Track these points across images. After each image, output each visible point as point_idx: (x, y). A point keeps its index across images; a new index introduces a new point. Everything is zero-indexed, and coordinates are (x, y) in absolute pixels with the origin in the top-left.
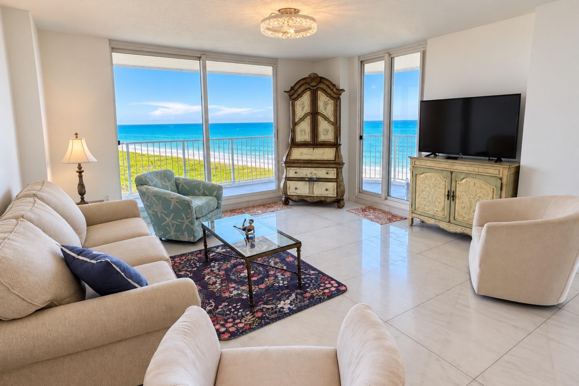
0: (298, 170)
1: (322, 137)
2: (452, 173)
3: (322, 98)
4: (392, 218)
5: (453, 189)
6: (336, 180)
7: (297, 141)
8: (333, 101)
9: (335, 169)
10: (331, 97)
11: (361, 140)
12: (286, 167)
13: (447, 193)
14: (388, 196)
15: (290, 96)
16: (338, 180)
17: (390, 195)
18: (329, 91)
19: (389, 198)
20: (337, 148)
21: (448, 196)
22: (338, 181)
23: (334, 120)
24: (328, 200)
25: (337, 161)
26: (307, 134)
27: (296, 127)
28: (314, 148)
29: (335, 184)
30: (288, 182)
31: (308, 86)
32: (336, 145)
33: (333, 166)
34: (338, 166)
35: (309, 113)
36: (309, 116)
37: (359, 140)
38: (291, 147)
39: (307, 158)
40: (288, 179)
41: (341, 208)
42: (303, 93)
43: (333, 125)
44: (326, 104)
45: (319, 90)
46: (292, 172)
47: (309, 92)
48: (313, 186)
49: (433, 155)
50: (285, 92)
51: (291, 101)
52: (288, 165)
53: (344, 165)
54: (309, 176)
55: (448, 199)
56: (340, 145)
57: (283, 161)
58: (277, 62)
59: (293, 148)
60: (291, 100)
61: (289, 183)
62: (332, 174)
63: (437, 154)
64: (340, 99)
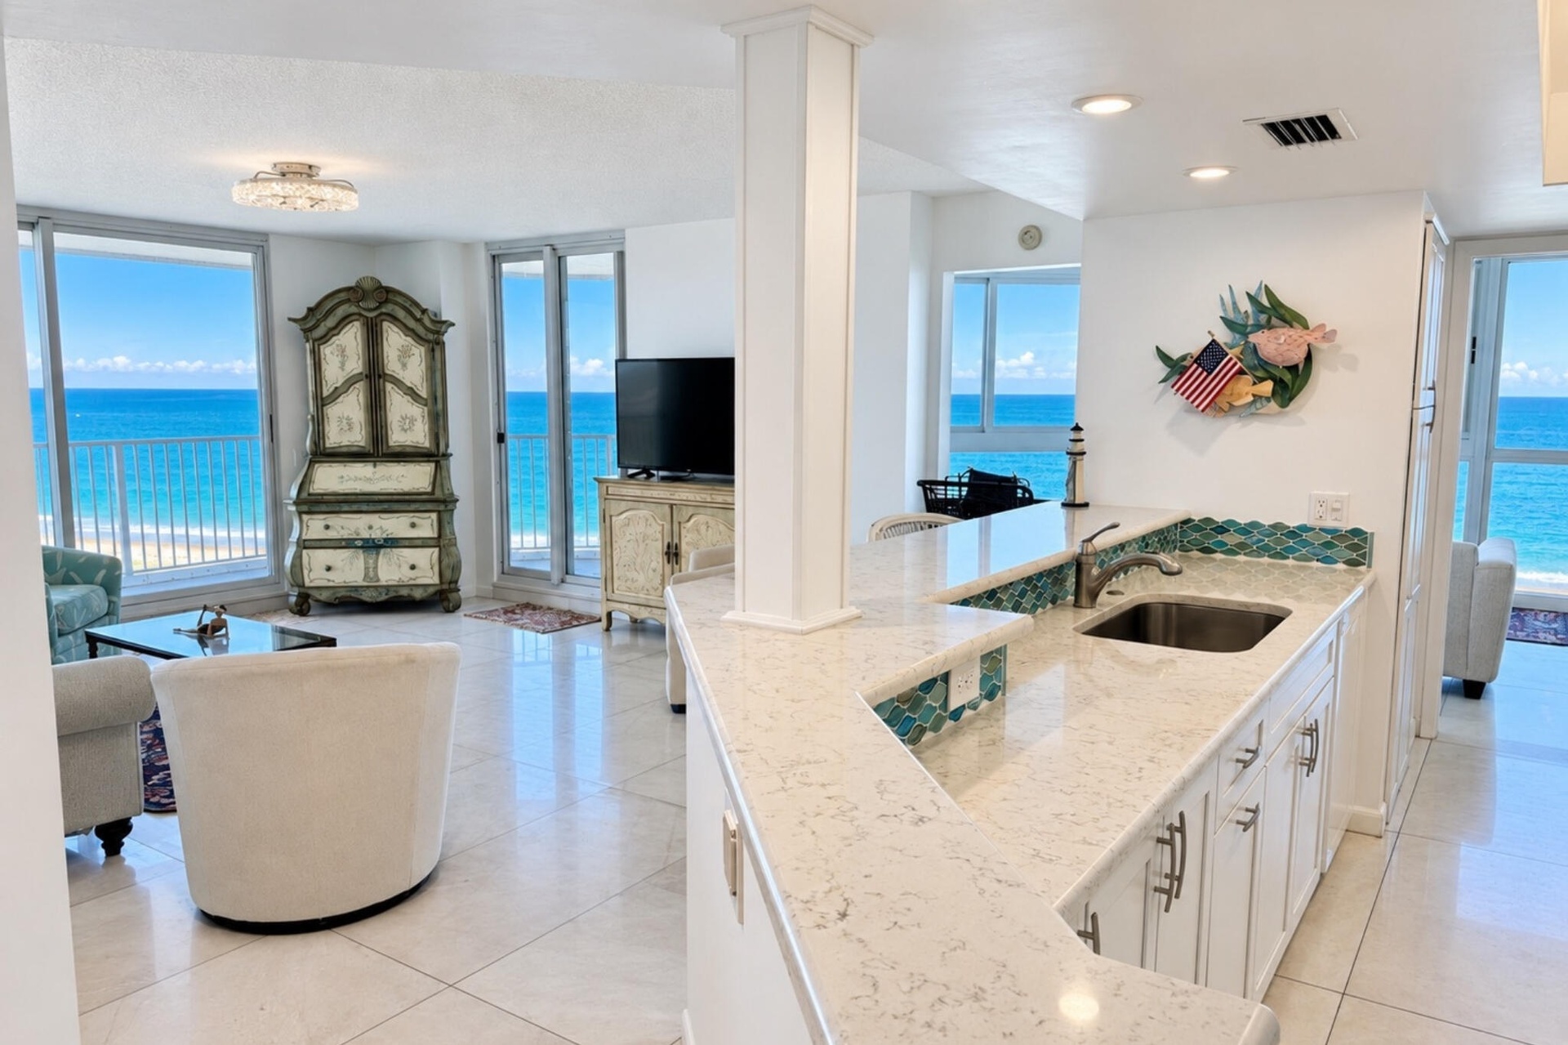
0: (333, 520)
1: (397, 437)
2: (671, 506)
3: (394, 340)
4: (573, 619)
5: (676, 540)
6: (436, 541)
7: (328, 445)
8: (423, 349)
9: (434, 516)
10: (419, 338)
11: (503, 445)
12: (300, 513)
13: (665, 549)
14: (567, 573)
15: (306, 331)
16: (442, 542)
17: (573, 572)
18: (411, 323)
19: (569, 578)
20: (437, 463)
21: (668, 554)
22: (442, 544)
23: (427, 392)
24: (418, 594)
25: (438, 494)
26: (357, 428)
27: (325, 408)
28: (378, 463)
29: (433, 553)
30: (305, 552)
31: (354, 309)
32: (435, 455)
33: (429, 506)
34: (442, 507)
35: (361, 373)
36: (362, 383)
37: (497, 445)
38: (311, 462)
39: (356, 489)
40: (304, 545)
41: (453, 611)
42: (342, 325)
43: (426, 405)
44: (404, 354)
45: (385, 320)
46: (316, 527)
47: (357, 324)
48: (377, 558)
49: (645, 475)
50: (290, 319)
51: (308, 345)
52: (305, 508)
53: (458, 504)
54: (365, 535)
55: (669, 562)
56: (446, 456)
57: (290, 499)
58: (266, 241)
59: (317, 465)
60: (308, 341)
61: (308, 555)
62: (427, 526)
63: (652, 471)
64: (444, 343)
